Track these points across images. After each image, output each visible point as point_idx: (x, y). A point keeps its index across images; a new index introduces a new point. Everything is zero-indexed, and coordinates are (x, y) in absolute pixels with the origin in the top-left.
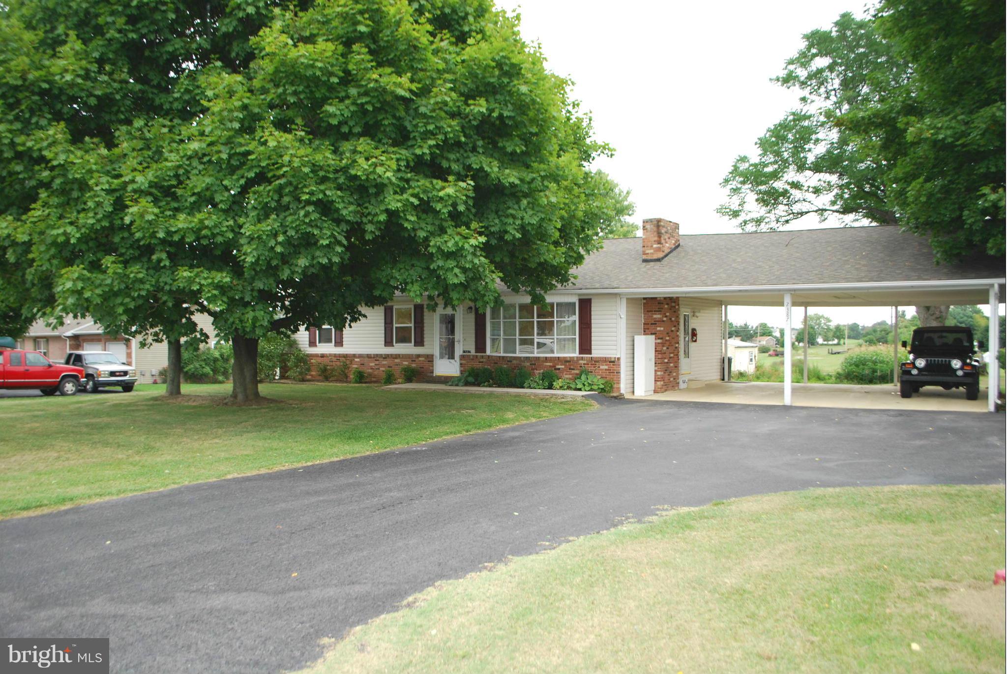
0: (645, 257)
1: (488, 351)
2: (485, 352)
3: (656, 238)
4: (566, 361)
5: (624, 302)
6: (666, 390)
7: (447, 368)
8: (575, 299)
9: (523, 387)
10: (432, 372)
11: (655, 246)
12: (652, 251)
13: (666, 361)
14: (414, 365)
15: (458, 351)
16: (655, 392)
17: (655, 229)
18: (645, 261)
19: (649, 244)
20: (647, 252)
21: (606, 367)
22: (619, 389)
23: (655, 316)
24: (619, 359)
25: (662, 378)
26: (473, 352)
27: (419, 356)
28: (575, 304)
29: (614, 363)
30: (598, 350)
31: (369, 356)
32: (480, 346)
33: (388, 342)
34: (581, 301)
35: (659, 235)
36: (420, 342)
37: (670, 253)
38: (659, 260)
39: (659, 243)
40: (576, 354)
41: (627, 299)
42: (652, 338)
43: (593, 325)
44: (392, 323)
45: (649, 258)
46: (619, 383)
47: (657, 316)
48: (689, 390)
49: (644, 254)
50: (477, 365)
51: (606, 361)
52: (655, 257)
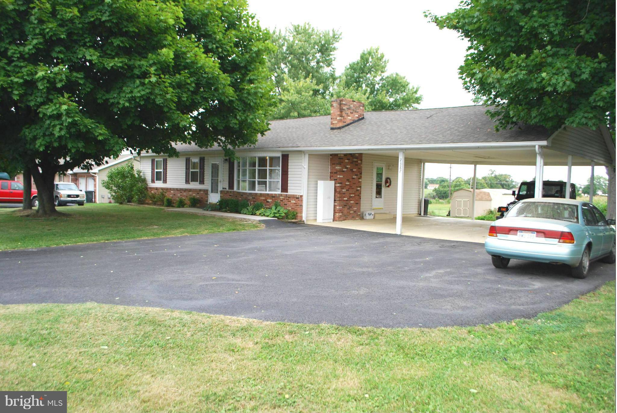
0: (332, 126)
1: (235, 189)
2: (233, 189)
3: (339, 113)
4: (273, 197)
5: (307, 156)
6: (344, 220)
7: (214, 198)
8: (279, 155)
9: (240, 213)
10: (207, 201)
11: (338, 118)
12: (336, 122)
13: (346, 199)
14: (198, 196)
15: (220, 189)
16: (334, 220)
17: (338, 106)
18: (332, 129)
19: (335, 117)
20: (334, 122)
21: (294, 202)
22: (301, 217)
23: (336, 168)
24: (301, 196)
25: (341, 211)
26: (227, 189)
27: (200, 190)
28: (279, 157)
29: (299, 198)
30: (292, 191)
31: (177, 190)
32: (231, 186)
33: (187, 182)
34: (283, 156)
35: (341, 110)
36: (202, 182)
37: (351, 124)
38: (339, 128)
39: (341, 116)
40: (279, 192)
41: (309, 155)
42: (333, 182)
43: (289, 173)
44: (189, 169)
45: (334, 127)
46: (301, 213)
47: (338, 168)
48: (375, 220)
49: (332, 124)
50: (227, 197)
51: (294, 198)
52: (338, 126)
